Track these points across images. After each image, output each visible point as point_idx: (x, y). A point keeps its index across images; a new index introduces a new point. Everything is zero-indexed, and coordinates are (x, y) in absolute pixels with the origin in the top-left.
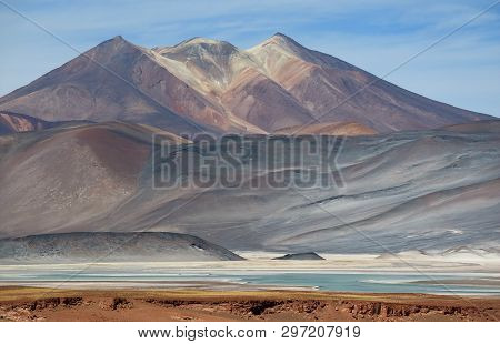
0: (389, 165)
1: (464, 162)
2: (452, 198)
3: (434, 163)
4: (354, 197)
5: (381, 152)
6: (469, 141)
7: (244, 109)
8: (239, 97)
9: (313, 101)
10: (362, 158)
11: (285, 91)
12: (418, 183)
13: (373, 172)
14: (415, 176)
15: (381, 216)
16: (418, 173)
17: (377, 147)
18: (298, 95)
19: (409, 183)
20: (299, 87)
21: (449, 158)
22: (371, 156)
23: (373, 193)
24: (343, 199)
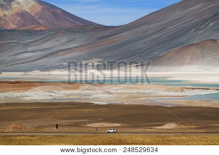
0: (47, 40)
1: (74, 39)
2: (66, 52)
3: (63, 40)
4: (33, 52)
5: (45, 36)
6: (77, 32)
7: (16, 22)
8: (14, 17)
9: (42, 19)
10: (38, 38)
11: (32, 16)
12: (57, 47)
13: (41, 43)
14: (57, 44)
15: (39, 59)
16: (58, 43)
17: (44, 34)
18: (36, 17)
19: (54, 47)
20: (37, 14)
21: (69, 38)
22: (41, 37)
23: (40, 50)
24: (29, 53)
